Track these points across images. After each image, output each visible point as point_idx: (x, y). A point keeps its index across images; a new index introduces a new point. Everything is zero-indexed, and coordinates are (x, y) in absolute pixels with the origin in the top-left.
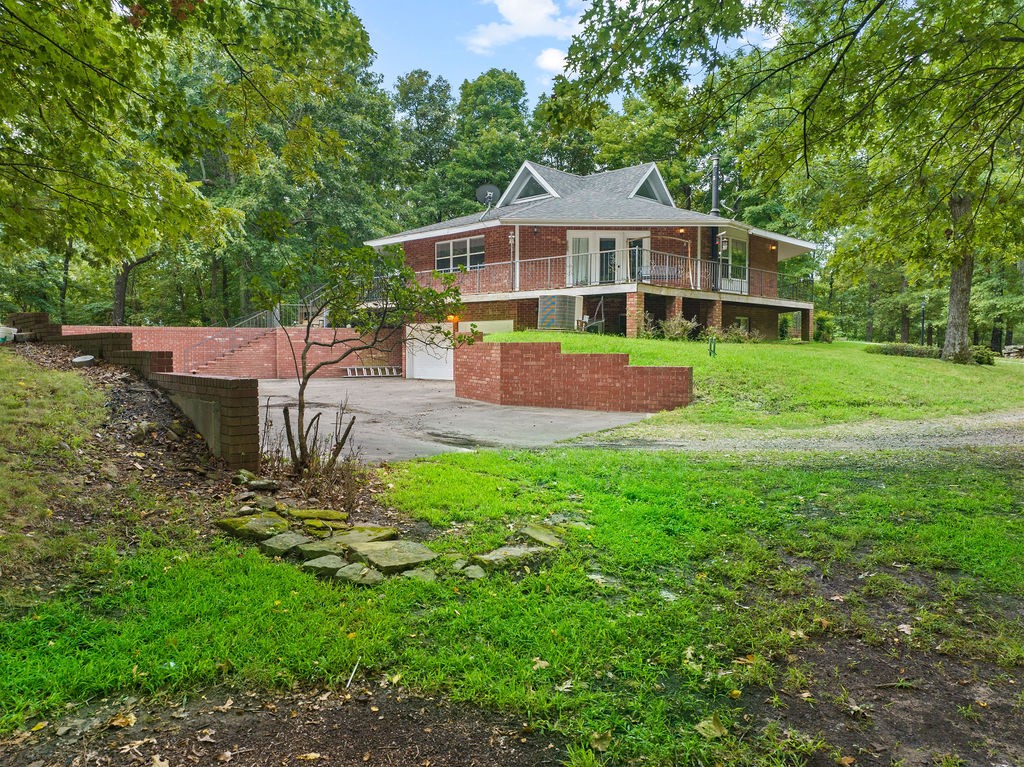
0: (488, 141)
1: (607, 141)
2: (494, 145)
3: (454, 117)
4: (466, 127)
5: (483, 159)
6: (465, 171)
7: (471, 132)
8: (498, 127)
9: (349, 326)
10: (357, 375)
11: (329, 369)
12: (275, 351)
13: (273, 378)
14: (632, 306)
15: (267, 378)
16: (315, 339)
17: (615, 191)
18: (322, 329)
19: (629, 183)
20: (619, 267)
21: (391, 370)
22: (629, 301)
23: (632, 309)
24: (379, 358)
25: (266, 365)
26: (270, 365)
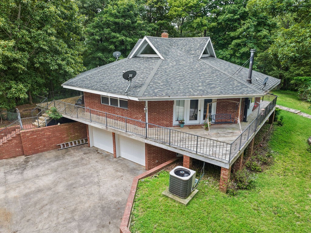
0: (122, 5)
1: (174, 6)
2: (125, 7)
6: (112, 19)
9: (59, 124)
10: (66, 147)
11: (51, 146)
12: (21, 143)
13: (23, 155)
14: (225, 175)
15: (20, 156)
16: (42, 134)
17: (190, 53)
18: (45, 128)
19: (198, 49)
20: (200, 111)
21: (82, 141)
22: (222, 172)
23: (224, 177)
24: (76, 136)
25: (17, 150)
26: (20, 149)
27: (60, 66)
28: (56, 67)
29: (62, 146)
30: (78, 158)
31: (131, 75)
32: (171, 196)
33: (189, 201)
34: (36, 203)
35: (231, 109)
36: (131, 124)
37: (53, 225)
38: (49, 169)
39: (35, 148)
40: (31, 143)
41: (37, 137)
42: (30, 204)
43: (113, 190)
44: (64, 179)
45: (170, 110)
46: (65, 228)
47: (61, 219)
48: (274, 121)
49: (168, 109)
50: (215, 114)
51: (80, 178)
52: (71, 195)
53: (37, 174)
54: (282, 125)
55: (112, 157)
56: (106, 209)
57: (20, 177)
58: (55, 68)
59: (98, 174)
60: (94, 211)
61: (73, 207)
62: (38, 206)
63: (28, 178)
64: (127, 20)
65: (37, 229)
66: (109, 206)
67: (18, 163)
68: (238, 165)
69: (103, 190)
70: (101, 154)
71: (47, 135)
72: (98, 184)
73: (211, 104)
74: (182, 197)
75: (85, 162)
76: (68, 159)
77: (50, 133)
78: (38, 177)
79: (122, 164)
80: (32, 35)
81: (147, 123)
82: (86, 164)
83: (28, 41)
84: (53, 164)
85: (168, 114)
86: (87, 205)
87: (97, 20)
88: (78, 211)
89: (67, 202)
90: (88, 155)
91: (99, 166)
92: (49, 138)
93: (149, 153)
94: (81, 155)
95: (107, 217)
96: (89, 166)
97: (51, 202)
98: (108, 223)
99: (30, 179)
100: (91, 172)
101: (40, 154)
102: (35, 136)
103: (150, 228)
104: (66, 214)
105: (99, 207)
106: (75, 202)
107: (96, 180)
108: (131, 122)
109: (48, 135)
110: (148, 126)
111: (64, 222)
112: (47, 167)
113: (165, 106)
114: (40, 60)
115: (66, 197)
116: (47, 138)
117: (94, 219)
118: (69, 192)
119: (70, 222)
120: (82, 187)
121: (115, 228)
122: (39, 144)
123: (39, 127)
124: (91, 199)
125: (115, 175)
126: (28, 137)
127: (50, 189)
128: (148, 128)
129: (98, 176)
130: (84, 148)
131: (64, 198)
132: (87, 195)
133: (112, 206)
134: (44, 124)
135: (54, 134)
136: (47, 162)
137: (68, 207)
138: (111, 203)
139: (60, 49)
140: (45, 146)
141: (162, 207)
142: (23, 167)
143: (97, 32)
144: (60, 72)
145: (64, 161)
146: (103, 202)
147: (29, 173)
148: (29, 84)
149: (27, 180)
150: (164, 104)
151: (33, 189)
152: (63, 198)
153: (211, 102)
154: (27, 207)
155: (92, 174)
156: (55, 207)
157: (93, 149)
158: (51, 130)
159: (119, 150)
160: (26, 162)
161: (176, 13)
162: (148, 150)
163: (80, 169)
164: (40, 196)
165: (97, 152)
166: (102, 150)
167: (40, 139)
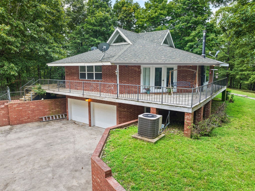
0: (99, 16)
1: (140, 18)
3: (86, 7)
4: (91, 11)
5: (97, 23)
6: (91, 27)
7: (92, 13)
8: (102, 11)
9: (43, 99)
10: (47, 120)
11: (35, 118)
12: (8, 113)
13: (9, 125)
14: (188, 120)
15: (6, 125)
16: (27, 107)
17: (154, 41)
18: (30, 102)
19: (160, 38)
20: (163, 80)
21: (62, 116)
22: (186, 117)
23: (188, 121)
24: (57, 111)
25: (4, 120)
26: (6, 119)
27: (46, 52)
28: (44, 53)
29: (44, 119)
30: (58, 127)
31: (105, 47)
32: (140, 137)
33: (157, 140)
34: (15, 156)
35: (190, 79)
36: (105, 92)
37: (29, 170)
38: (30, 134)
39: (20, 118)
40: (17, 114)
41: (23, 109)
42: (9, 156)
43: (87, 147)
44: (44, 139)
45: (138, 79)
46: (39, 172)
47: (36, 166)
48: (226, 100)
49: (136, 78)
50: (177, 81)
51: (58, 139)
52: (48, 150)
53: (20, 136)
54: (233, 102)
55: (87, 126)
56: (80, 159)
57: (3, 138)
58: (42, 54)
59: (74, 137)
60: (69, 160)
61: (49, 158)
62: (16, 158)
63: (11, 139)
64: (103, 28)
65: (12, 173)
66: (82, 157)
67: (3, 130)
68: (199, 118)
69: (77, 147)
70: (78, 124)
71: (31, 108)
72: (74, 143)
73: (173, 72)
74: (150, 137)
75: (63, 130)
76: (48, 127)
77: (34, 107)
78: (20, 138)
79: (96, 130)
80: (26, 26)
81: (118, 84)
82: (64, 131)
83: (22, 29)
84: (34, 131)
85: (136, 82)
86: (62, 156)
87: (79, 28)
88: (53, 161)
89: (44, 154)
90: (66, 125)
91: (75, 132)
92: (33, 111)
93: (120, 117)
94: (60, 125)
95: (80, 164)
96: (66, 132)
97: (29, 155)
98: (80, 168)
99: (13, 140)
100: (68, 135)
101: (25, 124)
102: (21, 108)
103: (121, 159)
104: (41, 163)
105: (73, 157)
106: (51, 155)
107: (72, 140)
108: (104, 91)
109: (33, 108)
110: (119, 92)
111: (39, 168)
112: (29, 132)
113: (134, 74)
114: (30, 46)
115: (44, 151)
116: (31, 111)
117: (68, 166)
118: (46, 148)
119: (45, 168)
120: (59, 145)
121: (87, 171)
122: (24, 115)
123: (26, 100)
124: (66, 153)
125: (90, 137)
126: (15, 108)
127: (30, 146)
128: (119, 94)
129: (74, 138)
130: (64, 121)
131: (42, 152)
132: (63, 150)
133: (85, 157)
134: (30, 98)
135: (38, 108)
136: (29, 129)
137: (44, 158)
138: (84, 155)
139: (48, 40)
140: (29, 118)
141: (131, 145)
142: (8, 132)
143: (79, 37)
144: (47, 58)
145: (45, 129)
146: (77, 154)
147: (12, 136)
148: (19, 66)
149: (9, 140)
150: (133, 73)
151: (14, 146)
152: (40, 152)
153: (173, 70)
154: (6, 158)
155: (69, 137)
156: (32, 158)
157: (71, 121)
158: (36, 104)
159: (94, 120)
160: (11, 129)
161: (142, 23)
162: (119, 114)
163: (58, 134)
164: (19, 151)
165: (74, 123)
166: (78, 122)
167: (26, 111)
